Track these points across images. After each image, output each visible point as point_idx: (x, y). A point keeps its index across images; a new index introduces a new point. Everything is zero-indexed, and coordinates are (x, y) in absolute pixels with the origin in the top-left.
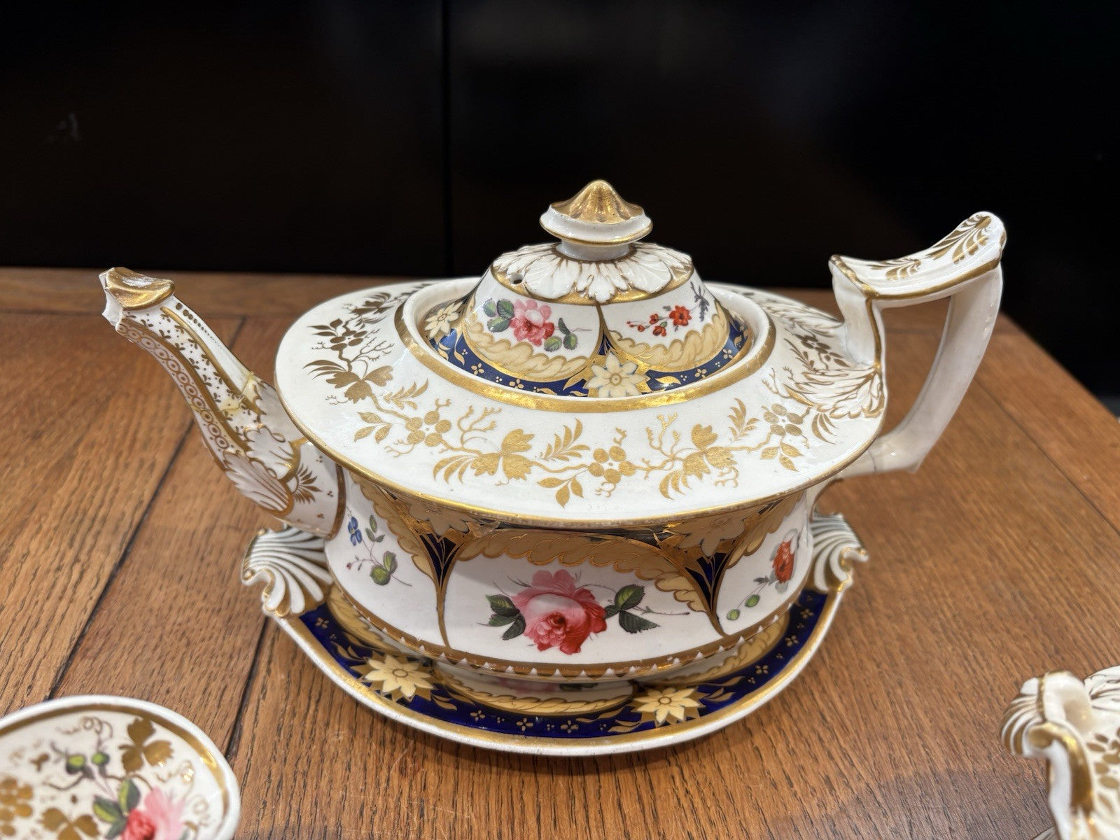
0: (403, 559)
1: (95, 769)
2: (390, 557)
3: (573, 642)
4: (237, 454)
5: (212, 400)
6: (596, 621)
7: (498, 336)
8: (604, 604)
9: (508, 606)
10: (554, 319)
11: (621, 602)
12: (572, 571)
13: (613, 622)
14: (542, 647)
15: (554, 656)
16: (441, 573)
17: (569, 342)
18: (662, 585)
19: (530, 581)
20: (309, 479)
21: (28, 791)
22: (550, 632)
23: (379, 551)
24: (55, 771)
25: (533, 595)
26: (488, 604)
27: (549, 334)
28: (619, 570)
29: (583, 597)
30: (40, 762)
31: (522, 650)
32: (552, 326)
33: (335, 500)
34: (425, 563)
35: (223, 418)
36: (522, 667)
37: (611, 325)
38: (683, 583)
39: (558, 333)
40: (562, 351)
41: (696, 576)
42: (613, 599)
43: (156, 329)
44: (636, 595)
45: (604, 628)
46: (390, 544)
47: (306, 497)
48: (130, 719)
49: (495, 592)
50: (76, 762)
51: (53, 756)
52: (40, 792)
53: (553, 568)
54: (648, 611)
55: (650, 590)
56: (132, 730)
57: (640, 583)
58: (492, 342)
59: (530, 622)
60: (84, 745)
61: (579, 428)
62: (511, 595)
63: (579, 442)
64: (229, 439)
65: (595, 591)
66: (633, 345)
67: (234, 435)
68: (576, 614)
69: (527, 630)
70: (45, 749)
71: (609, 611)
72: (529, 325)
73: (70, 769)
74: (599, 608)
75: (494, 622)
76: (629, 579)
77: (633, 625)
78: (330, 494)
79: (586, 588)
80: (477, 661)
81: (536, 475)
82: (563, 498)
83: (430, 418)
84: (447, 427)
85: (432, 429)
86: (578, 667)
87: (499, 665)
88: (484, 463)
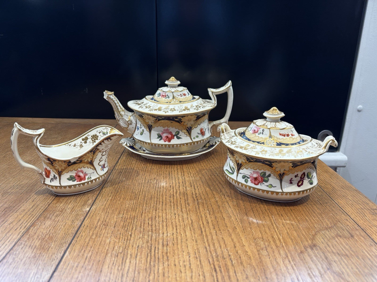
0: (145, 130)
1: (106, 134)
2: (143, 130)
3: (169, 141)
4: (121, 118)
5: (118, 109)
6: (173, 137)
7: (159, 97)
8: (174, 134)
9: (160, 135)
10: (166, 94)
11: (176, 134)
12: (169, 128)
13: (175, 137)
14: (165, 142)
15: (167, 143)
16: (150, 131)
17: (169, 97)
18: (182, 131)
19: (163, 131)
20: (131, 121)
21: (98, 137)
22: (166, 139)
23: (141, 130)
24: (101, 134)
25: (163, 133)
26: (157, 135)
27: (166, 97)
28: (175, 128)
29: (171, 133)
30: (100, 133)
31: (162, 142)
32: (166, 95)
33: (135, 125)
34: (148, 130)
35: (119, 112)
36: (162, 145)
37: (174, 95)
38: (185, 131)
39: (167, 96)
40: (168, 99)
41: (187, 130)
43: (111, 98)
44: (179, 133)
45: (174, 138)
46: (143, 128)
47: (131, 124)
48: (111, 128)
49: (158, 133)
50: (104, 133)
51: (101, 132)
52: (99, 137)
53: (166, 128)
54: (180, 136)
55: (180, 132)
56: (111, 130)
57: (179, 131)
58: (157, 98)
59: (163, 137)
60: (105, 131)
61: (169, 106)
62: (160, 133)
63: (169, 108)
64: (120, 115)
65: (172, 132)
66: (178, 98)
67: (121, 115)
68: (170, 136)
69: (163, 139)
70: (101, 131)
71: (175, 136)
72: (163, 96)
73: (103, 134)
75: (158, 138)
76: (177, 130)
77: (178, 138)
78: (134, 124)
80: (155, 145)
81: (162, 111)
82: (166, 113)
83: (149, 106)
84: (151, 107)
85: (149, 107)
86: (170, 145)
87: (159, 145)
88: (155, 110)
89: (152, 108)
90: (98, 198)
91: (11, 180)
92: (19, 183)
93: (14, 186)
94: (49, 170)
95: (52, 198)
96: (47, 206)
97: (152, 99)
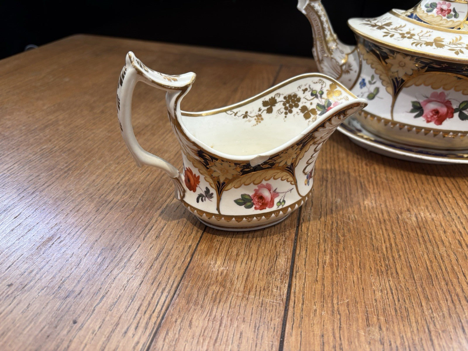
0: (382, 89)
1: (319, 95)
2: (377, 90)
3: (440, 121)
4: (327, 57)
5: (325, 36)
6: (450, 114)
7: (429, 14)
8: (455, 107)
9: (418, 105)
10: (452, 8)
11: (461, 107)
12: (446, 92)
13: (456, 115)
14: (428, 122)
15: (432, 125)
16: (396, 94)
17: (456, 16)
19: (429, 96)
20: (350, 66)
21: (299, 100)
22: (432, 116)
23: (372, 88)
24: (308, 94)
25: (429, 101)
26: (411, 104)
27: (449, 13)
28: (463, 94)
29: (447, 104)
30: (305, 90)
31: (421, 122)
32: (450, 10)
33: (356, 74)
34: (391, 90)
35: (327, 43)
36: (419, 129)
39: (452, 13)
40: (453, 19)
42: (458, 105)
43: (316, 9)
45: (452, 117)
46: (379, 84)
47: (348, 72)
48: (331, 83)
49: (415, 100)
50: (314, 92)
51: (309, 89)
52: (302, 100)
53: (439, 91)
56: (331, 86)
58: (427, 15)
59: (426, 112)
60: (317, 88)
61: (461, 38)
62: (421, 101)
63: (462, 41)
64: (326, 51)
65: (453, 102)
67: (329, 49)
68: (443, 110)
69: (424, 114)
70: (307, 87)
71: (456, 111)
72: (442, 10)
73: (312, 95)
74: (452, 109)
75: (412, 111)
76: (466, 98)
77: (464, 117)
78: (356, 72)
79: (450, 100)
80: (402, 125)
81: (446, 48)
82: (457, 53)
83: (408, 33)
84: (414, 35)
85: (409, 35)
86: (439, 131)
87: (411, 127)
88: (428, 44)
89: (416, 37)
90: (298, 252)
91: (113, 168)
92: (129, 179)
93: (119, 185)
94: (197, 176)
95: (195, 233)
96: (189, 260)
97: (410, 16)
